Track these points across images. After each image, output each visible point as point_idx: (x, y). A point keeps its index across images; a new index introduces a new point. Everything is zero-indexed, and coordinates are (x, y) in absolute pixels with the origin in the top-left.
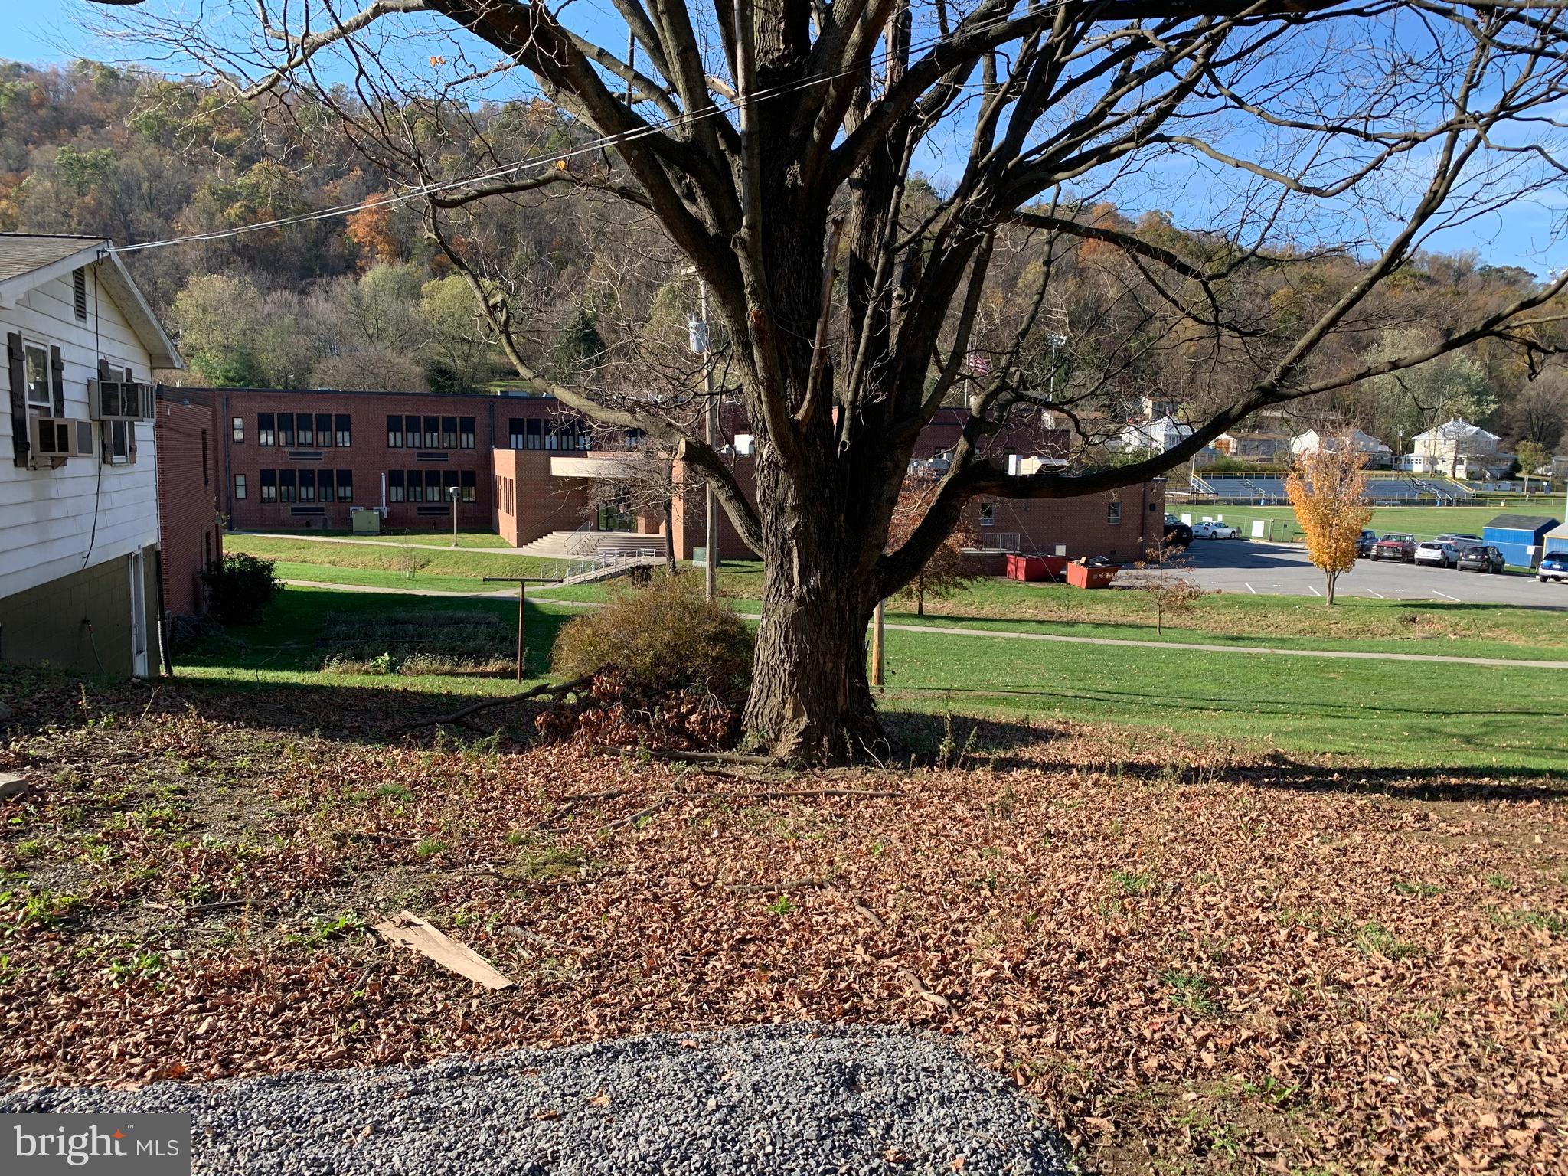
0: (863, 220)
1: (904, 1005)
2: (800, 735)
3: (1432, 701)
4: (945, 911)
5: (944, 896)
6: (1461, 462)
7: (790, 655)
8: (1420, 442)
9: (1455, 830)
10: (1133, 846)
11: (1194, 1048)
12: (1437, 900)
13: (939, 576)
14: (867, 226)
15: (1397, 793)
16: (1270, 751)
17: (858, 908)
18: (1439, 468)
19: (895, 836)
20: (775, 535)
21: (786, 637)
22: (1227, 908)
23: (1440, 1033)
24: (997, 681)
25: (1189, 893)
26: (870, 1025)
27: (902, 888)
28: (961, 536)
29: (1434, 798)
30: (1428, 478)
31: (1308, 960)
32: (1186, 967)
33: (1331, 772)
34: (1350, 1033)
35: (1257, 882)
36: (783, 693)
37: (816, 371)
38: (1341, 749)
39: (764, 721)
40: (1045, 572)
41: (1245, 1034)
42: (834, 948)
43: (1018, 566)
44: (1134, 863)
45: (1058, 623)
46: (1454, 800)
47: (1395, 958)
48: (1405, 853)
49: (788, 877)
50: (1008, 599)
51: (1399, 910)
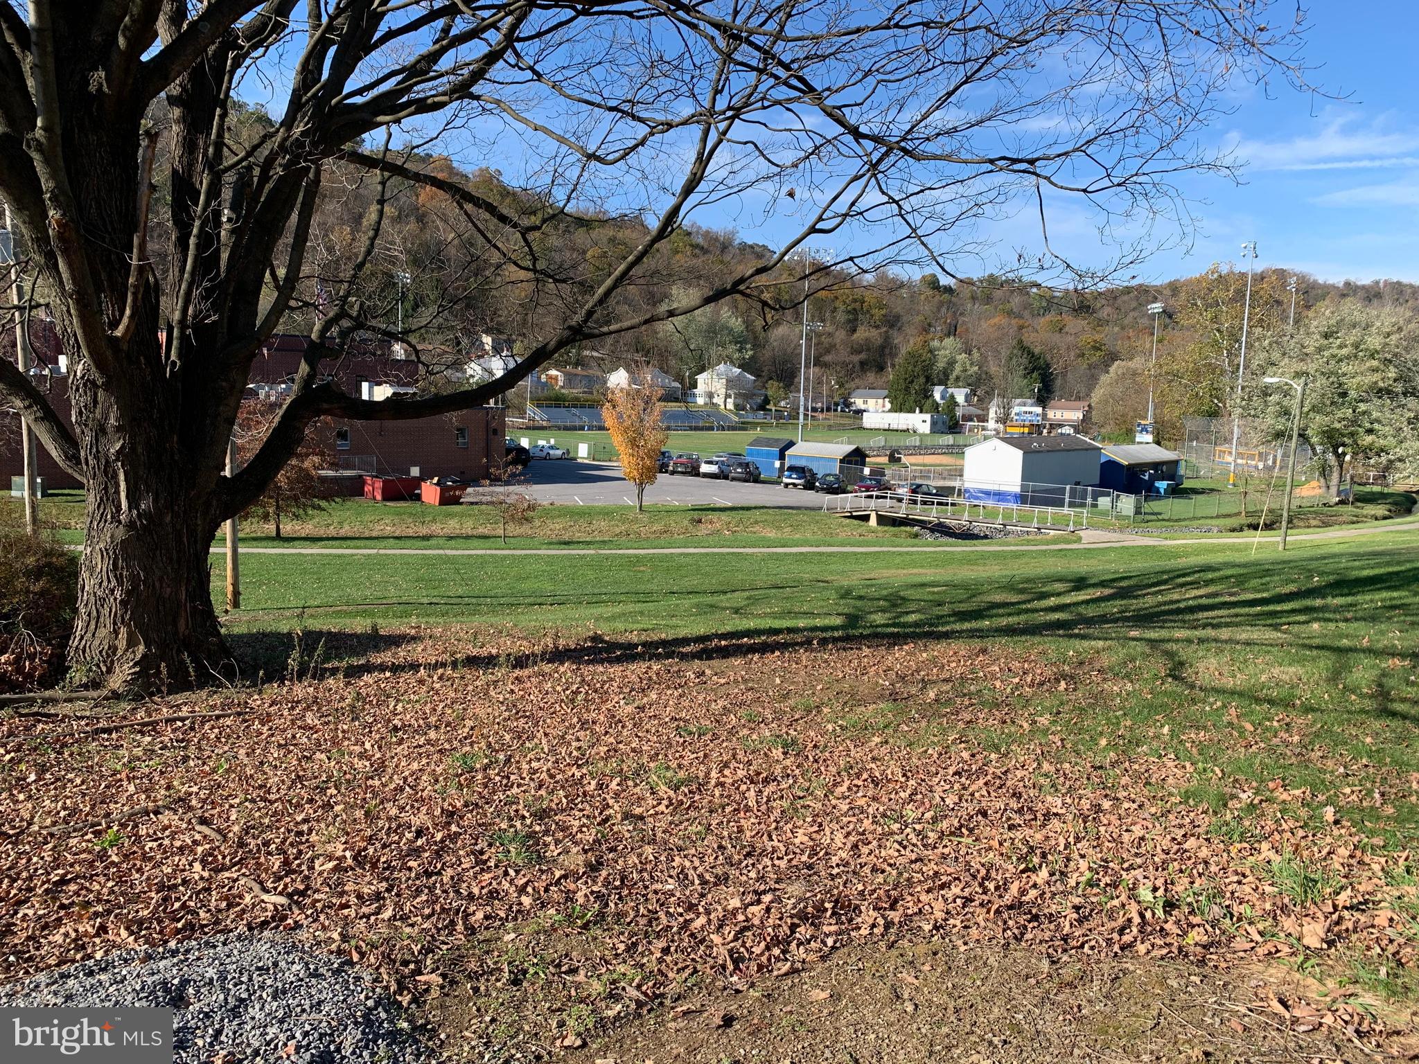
0: (185, 138)
1: (243, 911)
2: (135, 665)
3: (713, 583)
4: (289, 815)
5: (290, 802)
6: (730, 397)
7: (120, 583)
8: (701, 379)
9: (723, 681)
10: (472, 729)
11: (515, 895)
12: (709, 736)
13: (296, 498)
14: (189, 145)
15: (684, 657)
16: (591, 634)
17: (198, 828)
18: (715, 401)
19: (242, 751)
20: (96, 457)
21: (115, 565)
22: (548, 770)
23: (706, 842)
24: (356, 594)
25: (518, 762)
26: (205, 938)
27: (246, 800)
28: (316, 459)
29: (710, 658)
30: (708, 409)
31: (611, 802)
32: (511, 826)
33: (636, 646)
34: (640, 855)
35: (574, 744)
36: (115, 623)
37: (135, 286)
38: (645, 627)
39: (94, 654)
40: (402, 491)
41: (558, 874)
42: (169, 870)
43: (374, 487)
44: (472, 744)
45: (413, 538)
46: (724, 657)
47: (676, 789)
48: (687, 704)
49: (118, 809)
50: (367, 518)
51: (680, 749)
